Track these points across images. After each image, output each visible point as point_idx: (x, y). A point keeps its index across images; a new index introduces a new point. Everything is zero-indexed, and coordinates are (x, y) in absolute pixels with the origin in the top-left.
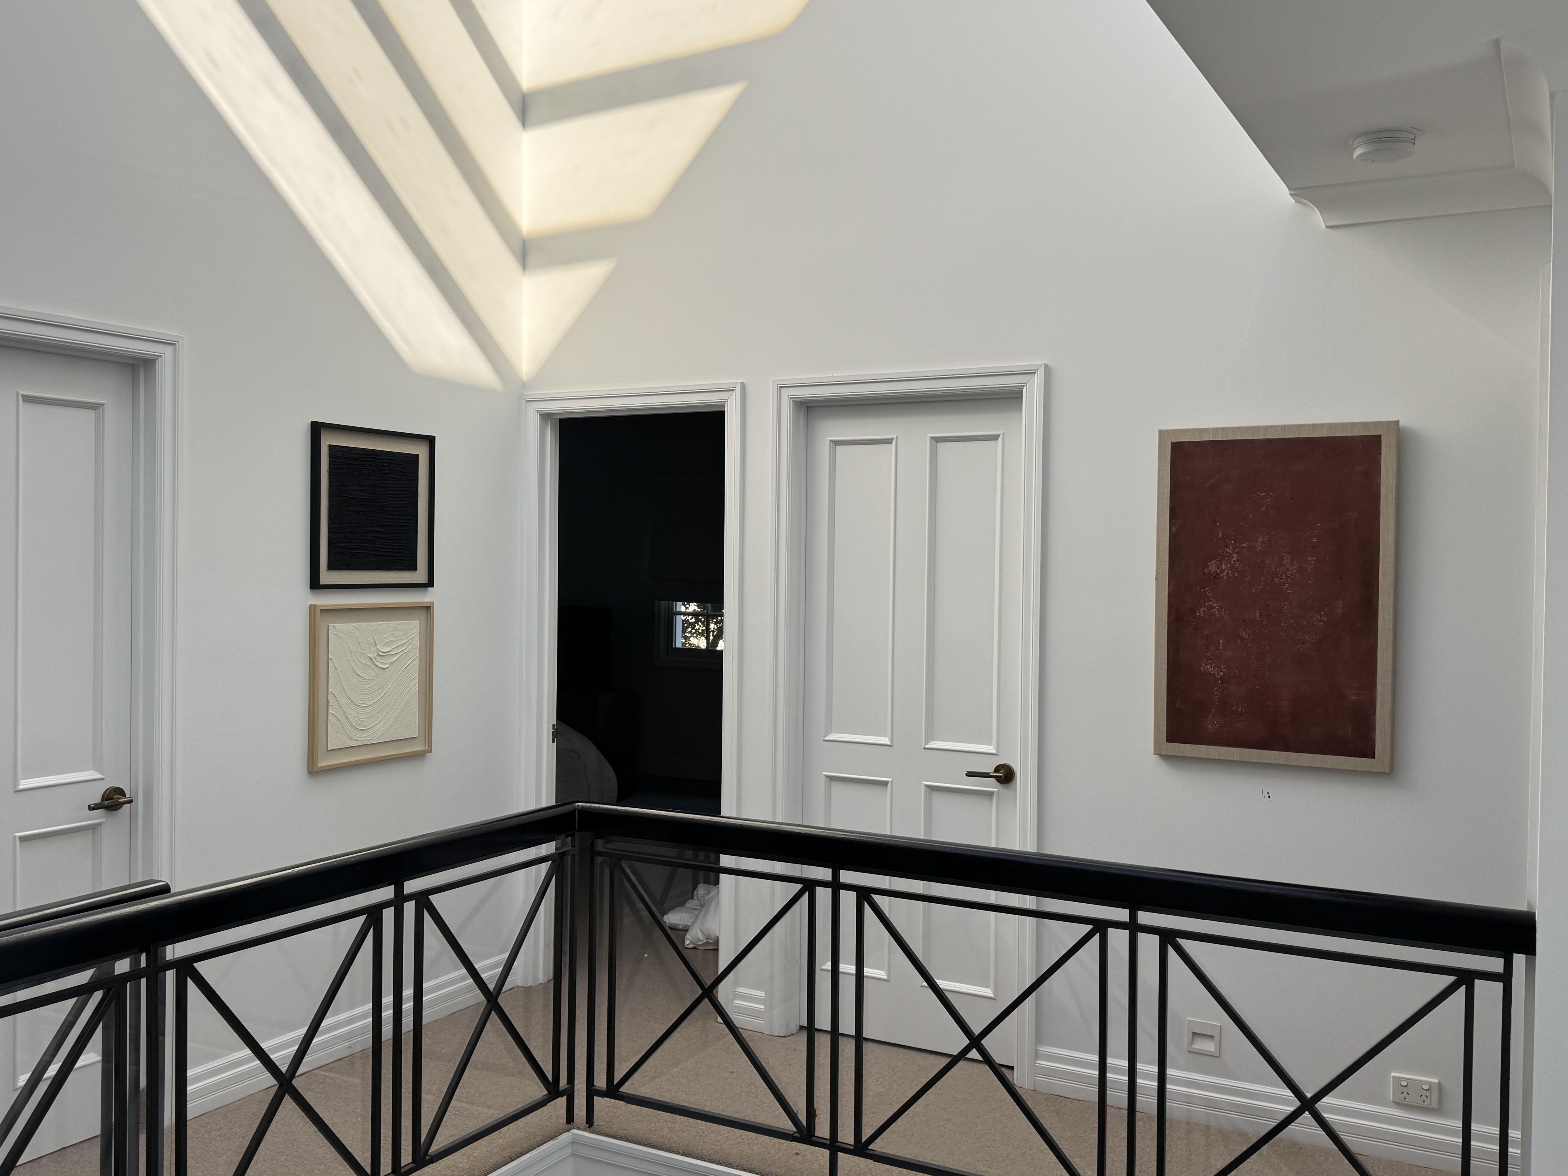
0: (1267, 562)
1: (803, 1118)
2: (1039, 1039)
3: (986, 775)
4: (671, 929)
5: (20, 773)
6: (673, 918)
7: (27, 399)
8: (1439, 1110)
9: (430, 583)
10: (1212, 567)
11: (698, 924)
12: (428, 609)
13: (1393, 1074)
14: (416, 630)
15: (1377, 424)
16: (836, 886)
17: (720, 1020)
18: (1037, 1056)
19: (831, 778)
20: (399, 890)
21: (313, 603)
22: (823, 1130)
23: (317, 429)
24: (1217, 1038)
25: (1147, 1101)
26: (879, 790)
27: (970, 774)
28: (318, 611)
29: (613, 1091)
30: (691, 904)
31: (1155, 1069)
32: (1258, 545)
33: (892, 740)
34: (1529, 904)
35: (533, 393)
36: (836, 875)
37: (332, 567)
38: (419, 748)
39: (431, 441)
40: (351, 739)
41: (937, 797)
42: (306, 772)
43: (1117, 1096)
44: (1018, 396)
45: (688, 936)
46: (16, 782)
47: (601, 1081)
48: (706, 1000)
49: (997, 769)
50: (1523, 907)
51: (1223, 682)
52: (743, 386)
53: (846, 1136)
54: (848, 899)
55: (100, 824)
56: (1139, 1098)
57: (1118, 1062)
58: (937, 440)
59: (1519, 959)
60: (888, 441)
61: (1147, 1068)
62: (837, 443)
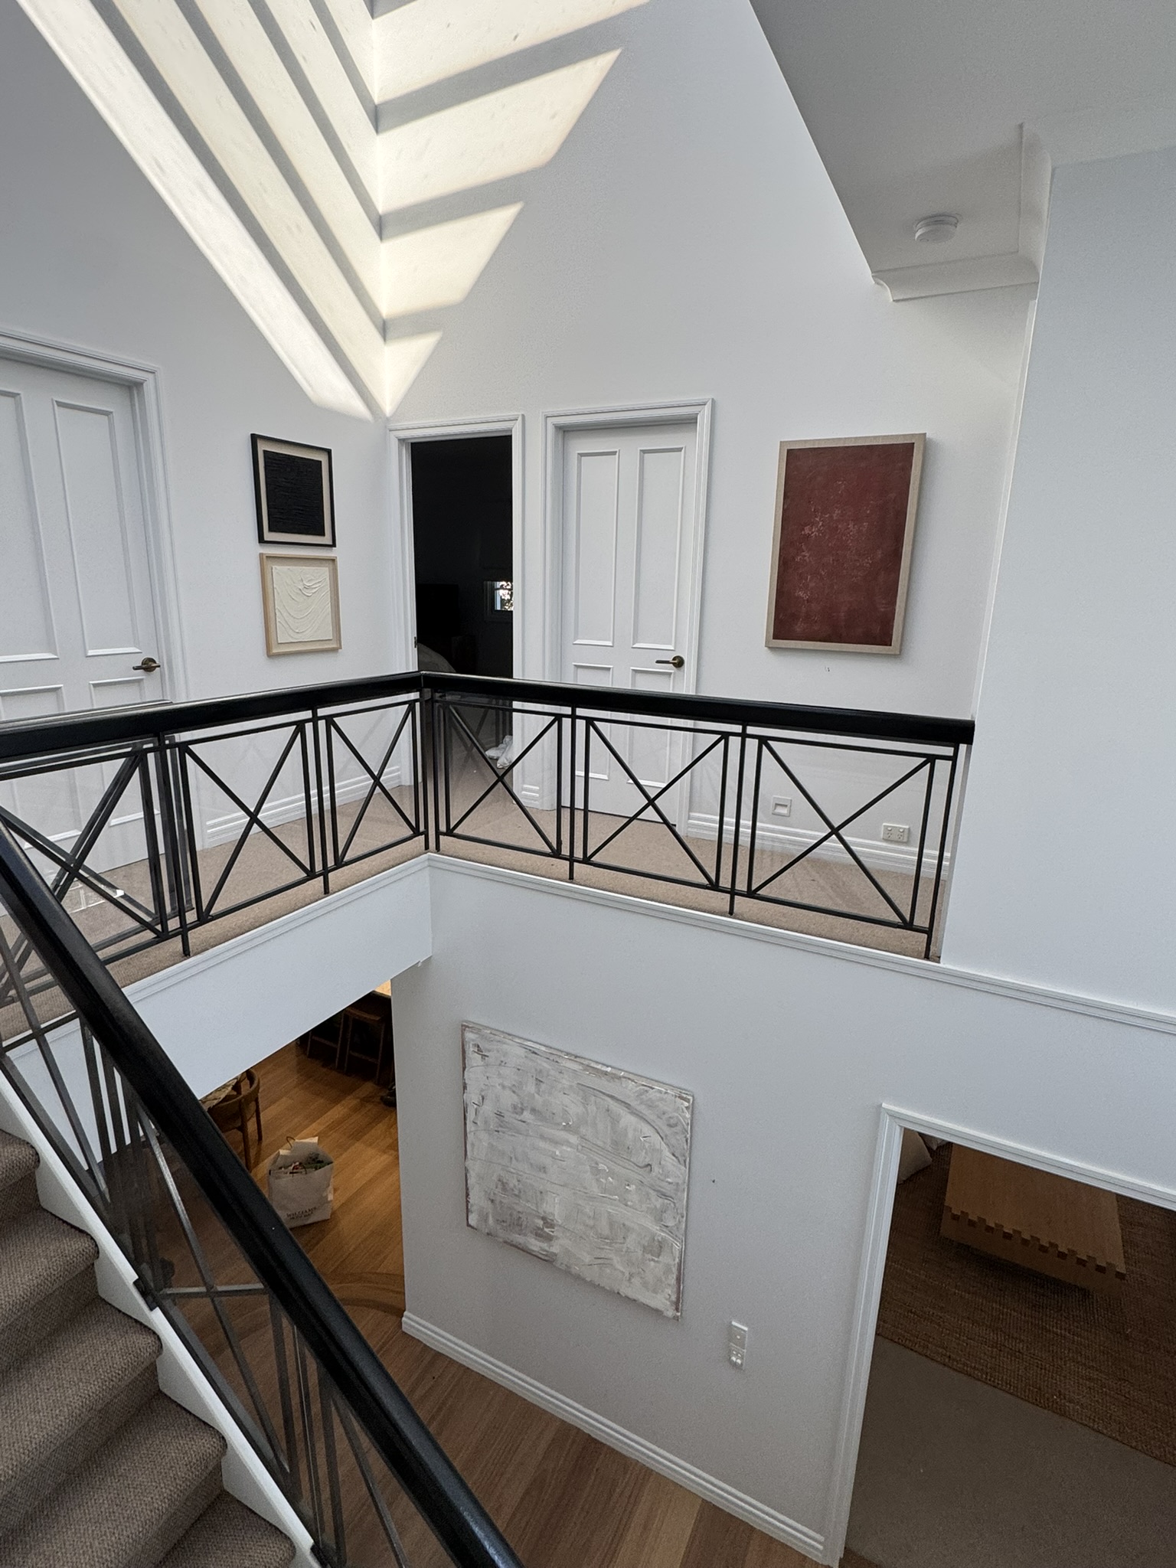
0: (840, 526)
1: (555, 845)
2: (690, 810)
3: (667, 662)
4: (491, 759)
5: (87, 647)
6: (490, 753)
7: (60, 404)
8: (907, 843)
9: (334, 545)
10: (807, 531)
11: (504, 755)
12: (333, 560)
13: (884, 824)
14: (327, 573)
15: (913, 435)
16: (574, 717)
17: (514, 802)
18: (689, 818)
19: (577, 667)
20: (315, 713)
21: (261, 551)
22: (565, 851)
23: (255, 438)
24: (789, 806)
25: (745, 840)
26: (606, 672)
27: (658, 662)
28: (264, 557)
29: (450, 832)
30: (501, 746)
31: (750, 823)
32: (835, 515)
33: (613, 643)
34: (972, 717)
35: (392, 425)
36: (574, 711)
37: (271, 530)
38: (335, 646)
39: (329, 452)
40: (292, 637)
41: (638, 676)
42: (266, 655)
43: (728, 838)
44: (693, 421)
45: (499, 761)
46: (85, 651)
47: (443, 828)
48: (500, 783)
49: (674, 659)
50: (969, 719)
51: (808, 602)
52: (523, 416)
53: (579, 854)
54: (581, 725)
55: (142, 680)
56: (740, 838)
57: (730, 820)
58: (644, 452)
59: (963, 747)
60: (614, 453)
61: (746, 822)
62: (582, 455)
